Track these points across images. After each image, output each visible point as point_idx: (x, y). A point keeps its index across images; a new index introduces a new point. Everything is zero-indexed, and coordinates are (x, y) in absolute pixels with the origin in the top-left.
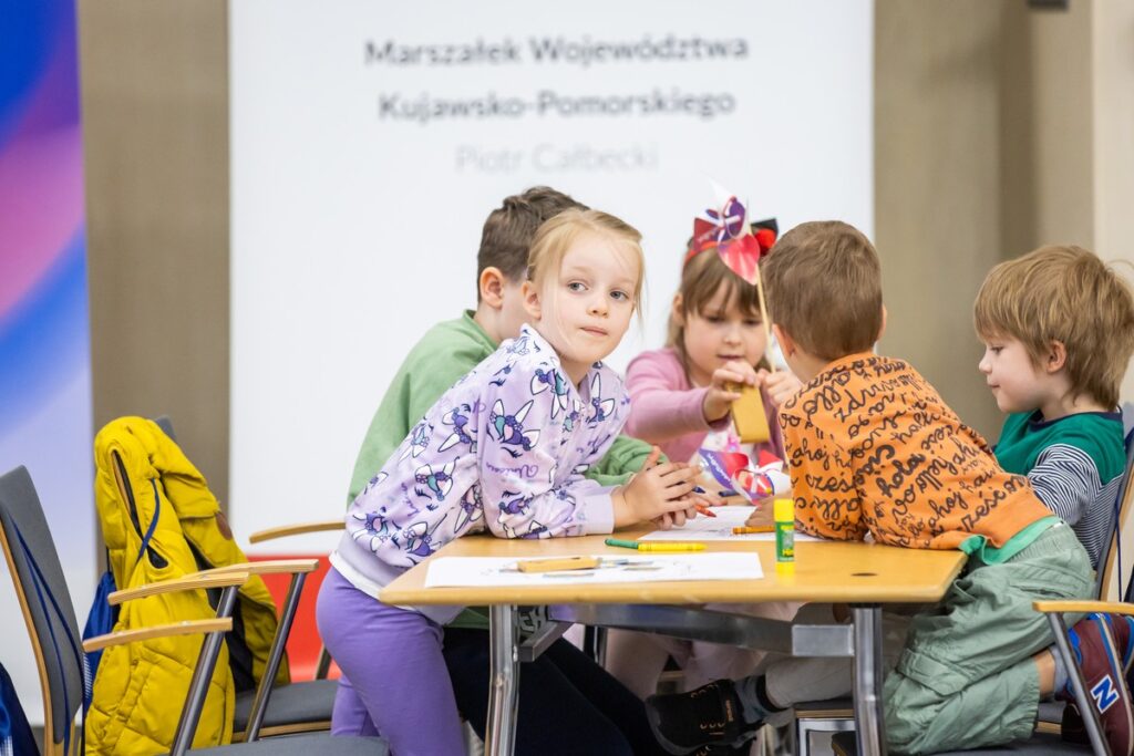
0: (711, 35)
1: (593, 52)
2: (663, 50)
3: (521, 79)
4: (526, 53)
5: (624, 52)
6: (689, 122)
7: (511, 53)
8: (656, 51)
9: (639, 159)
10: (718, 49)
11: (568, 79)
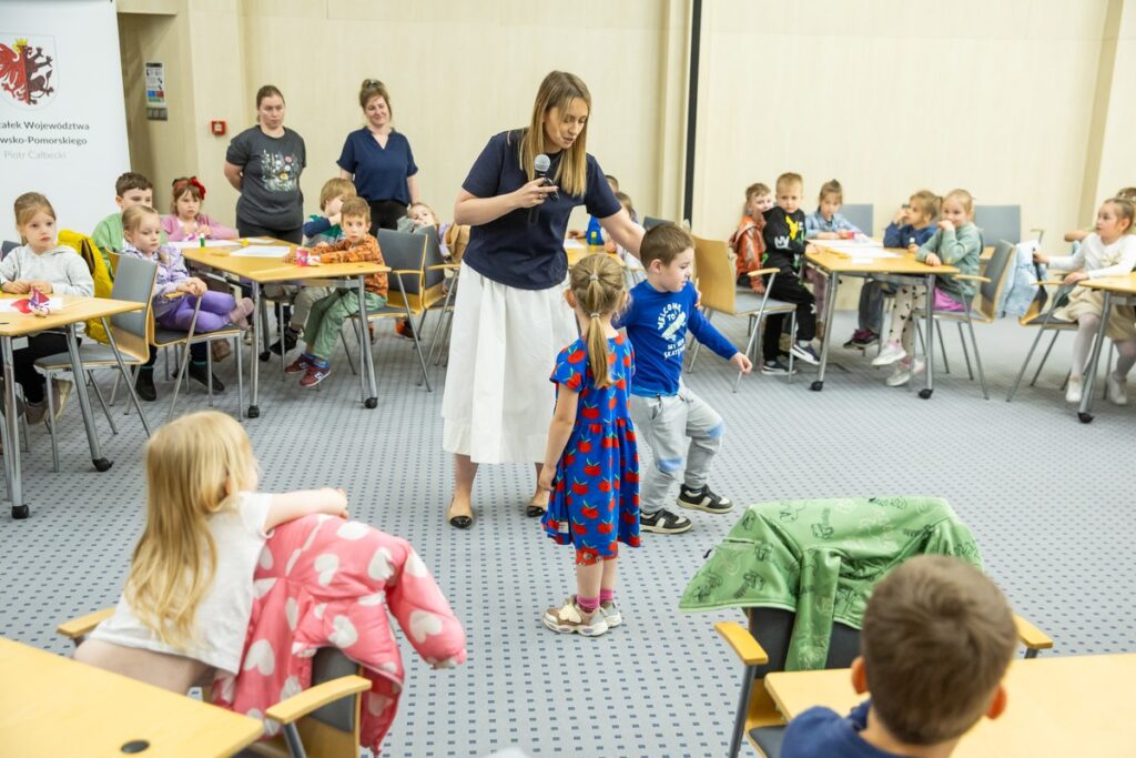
0: (78, 123)
1: (43, 127)
2: (65, 126)
3: (23, 133)
4: (23, 126)
5: (52, 127)
6: (74, 146)
7: (18, 126)
8: (62, 127)
9: (60, 156)
10: (80, 127)
11: (36, 133)
